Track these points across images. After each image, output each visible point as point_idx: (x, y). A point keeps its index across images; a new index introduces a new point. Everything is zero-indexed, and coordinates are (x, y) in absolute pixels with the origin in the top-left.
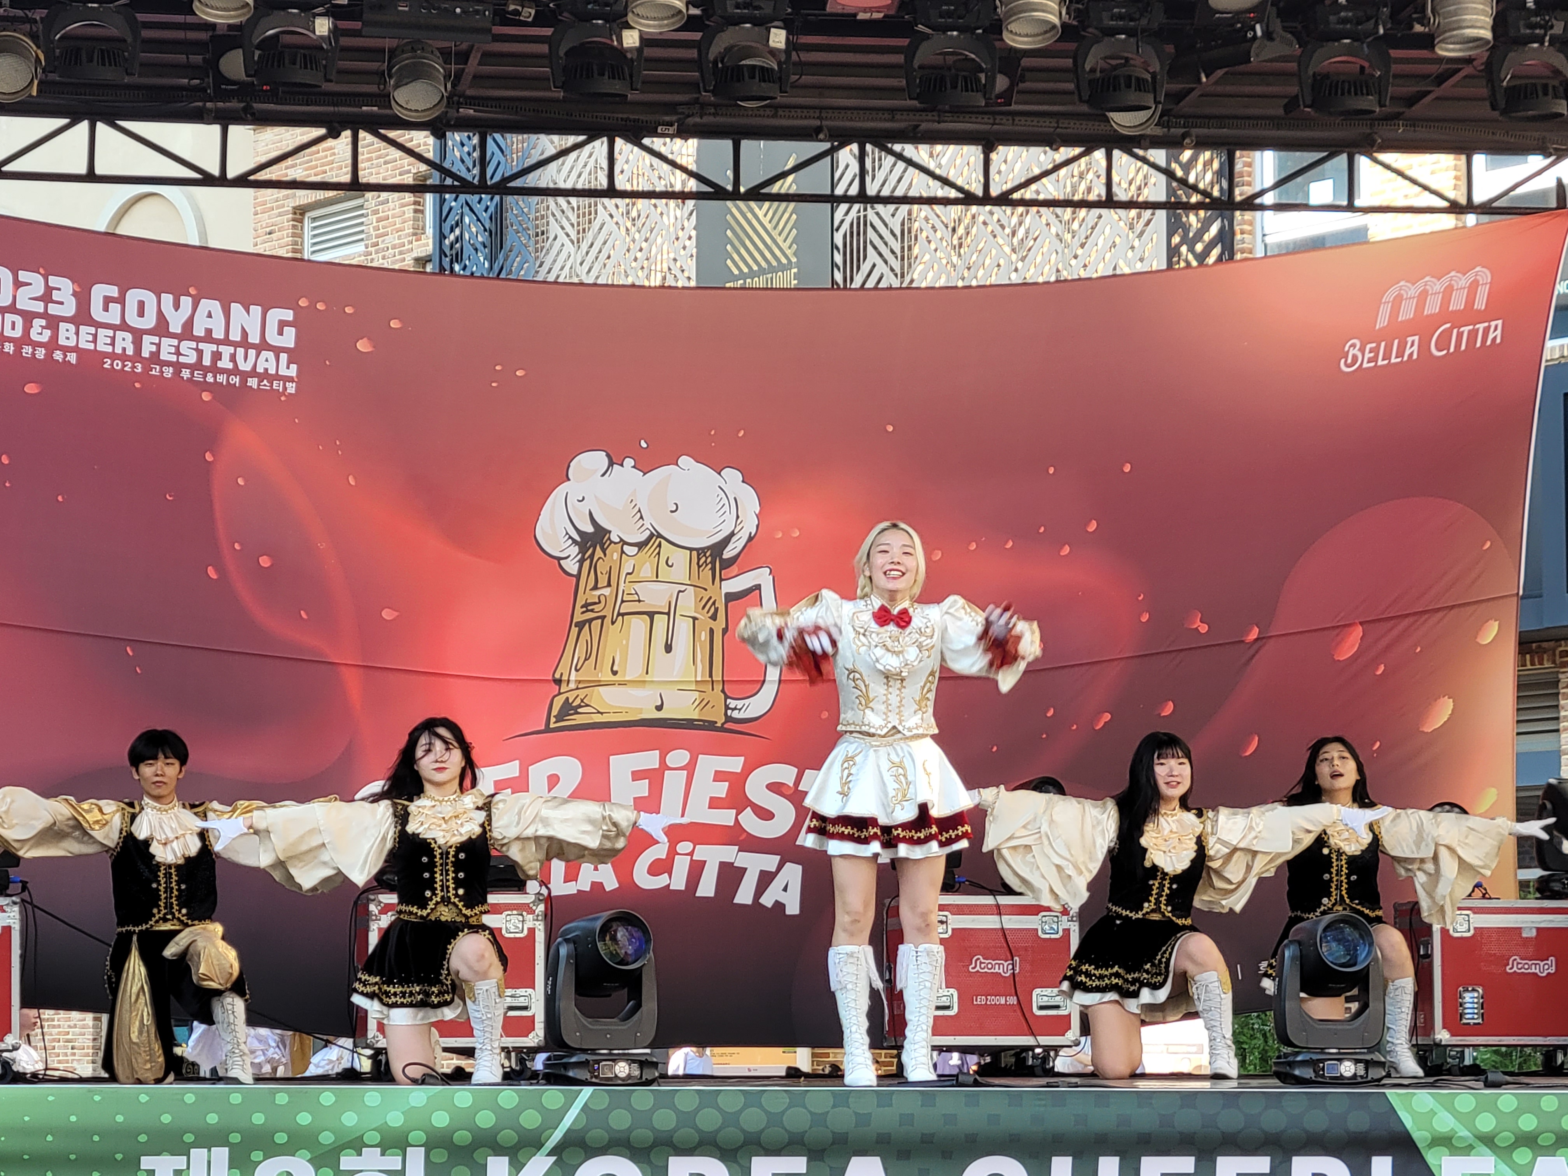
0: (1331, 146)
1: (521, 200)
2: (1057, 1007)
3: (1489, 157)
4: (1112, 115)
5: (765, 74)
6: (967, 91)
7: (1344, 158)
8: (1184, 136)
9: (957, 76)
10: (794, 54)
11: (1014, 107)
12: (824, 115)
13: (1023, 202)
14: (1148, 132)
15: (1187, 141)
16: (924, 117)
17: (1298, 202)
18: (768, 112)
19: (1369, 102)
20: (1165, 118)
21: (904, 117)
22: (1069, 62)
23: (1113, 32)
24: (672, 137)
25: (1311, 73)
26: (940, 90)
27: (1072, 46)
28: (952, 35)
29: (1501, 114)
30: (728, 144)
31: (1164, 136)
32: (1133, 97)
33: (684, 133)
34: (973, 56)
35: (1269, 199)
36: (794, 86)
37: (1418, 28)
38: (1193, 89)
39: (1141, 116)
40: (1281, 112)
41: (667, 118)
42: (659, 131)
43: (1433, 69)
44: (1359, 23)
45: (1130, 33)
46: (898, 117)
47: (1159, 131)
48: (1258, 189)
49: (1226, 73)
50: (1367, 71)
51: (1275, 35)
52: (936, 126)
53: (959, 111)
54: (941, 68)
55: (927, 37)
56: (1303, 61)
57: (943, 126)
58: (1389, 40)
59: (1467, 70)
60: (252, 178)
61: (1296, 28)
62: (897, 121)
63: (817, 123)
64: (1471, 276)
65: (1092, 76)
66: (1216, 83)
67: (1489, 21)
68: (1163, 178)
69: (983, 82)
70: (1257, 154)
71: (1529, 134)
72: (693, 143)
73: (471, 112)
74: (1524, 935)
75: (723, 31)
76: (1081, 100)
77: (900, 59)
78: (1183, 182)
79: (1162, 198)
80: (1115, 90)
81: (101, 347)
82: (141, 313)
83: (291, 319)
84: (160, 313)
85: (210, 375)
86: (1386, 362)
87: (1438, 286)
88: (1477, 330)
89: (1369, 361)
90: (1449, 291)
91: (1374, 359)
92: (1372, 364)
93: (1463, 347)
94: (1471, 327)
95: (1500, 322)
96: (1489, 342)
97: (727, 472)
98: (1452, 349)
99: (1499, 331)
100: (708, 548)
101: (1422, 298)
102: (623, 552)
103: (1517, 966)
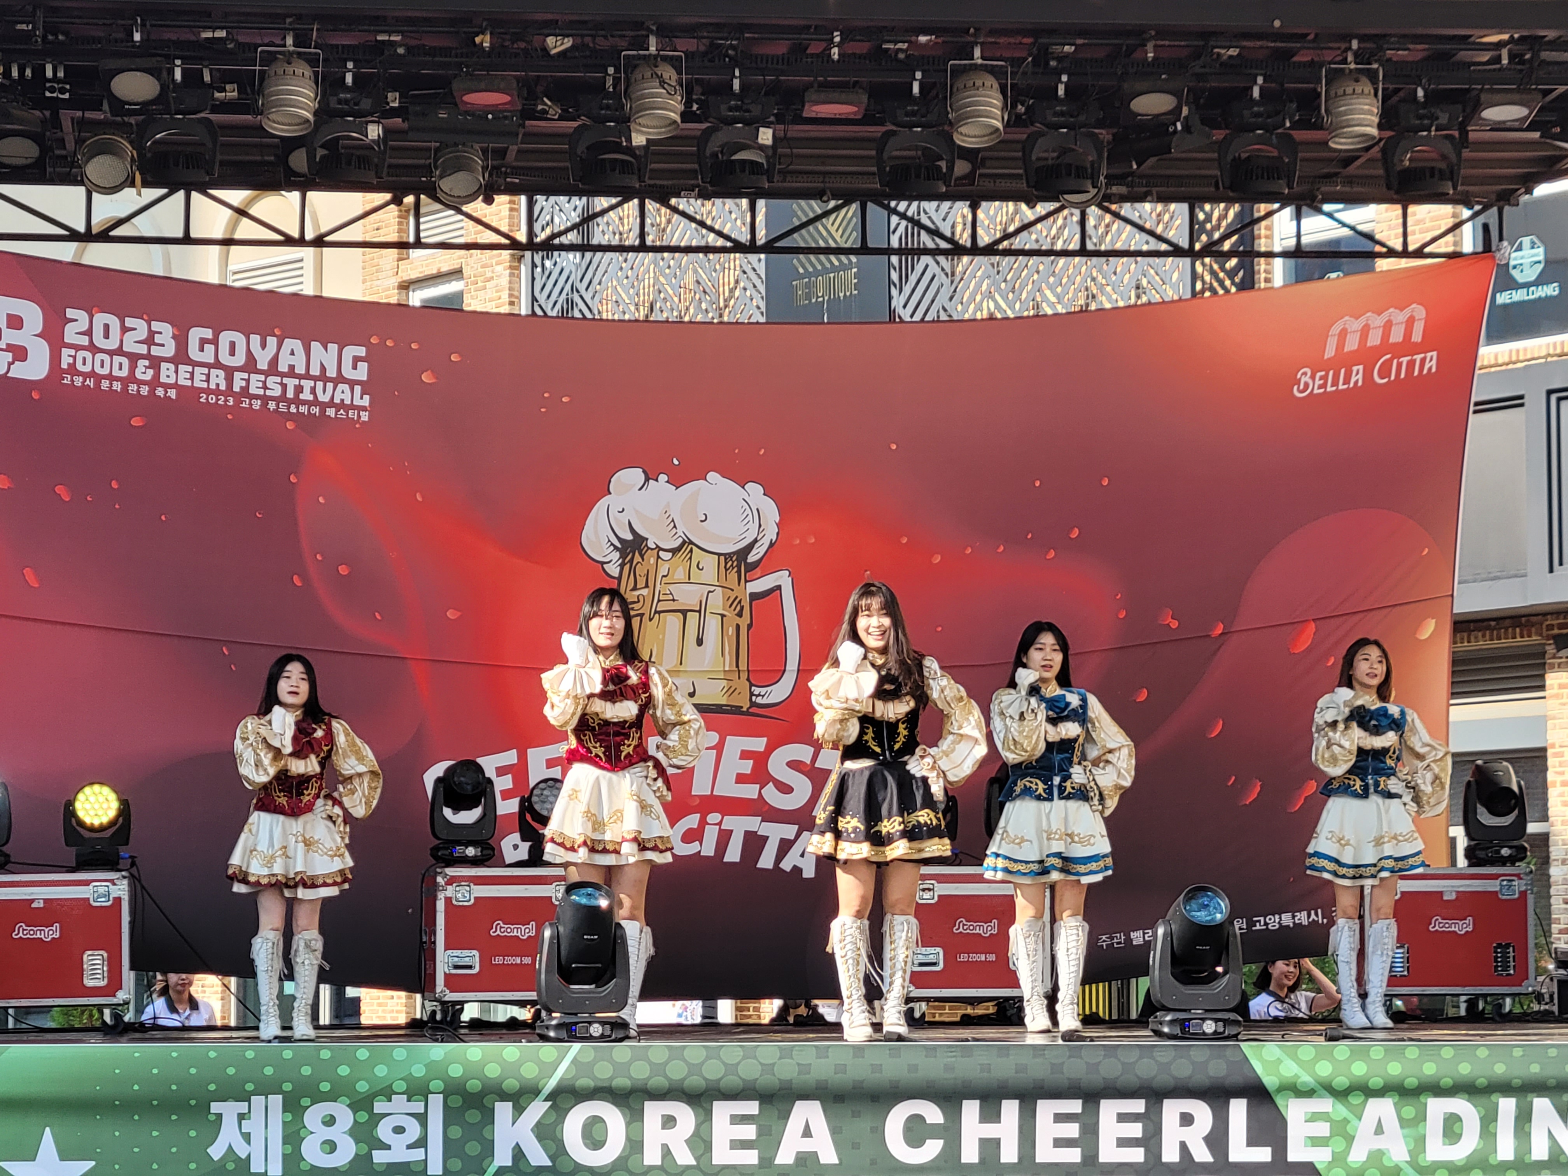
5: (754, 166)
8: (1146, 192)
10: (780, 148)
13: (1008, 252)
15: (1148, 196)
23: (1056, 127)
25: (1230, 157)
26: (906, 179)
28: (917, 131)
42: (684, 193)
44: (1269, 117)
45: (1071, 127)
51: (1195, 129)
54: (907, 159)
64: (1407, 312)
65: (1038, 164)
67: (1375, 120)
74: (1445, 898)
81: (199, 383)
82: (232, 353)
83: (364, 354)
84: (249, 353)
85: (293, 407)
86: (1334, 388)
87: (1378, 321)
88: (1415, 360)
89: (1320, 387)
90: (1388, 326)
91: (1324, 386)
92: (1322, 390)
93: (1403, 376)
94: (1409, 358)
95: (1435, 354)
96: (1425, 372)
97: (750, 486)
98: (1393, 378)
99: (1434, 362)
100: (734, 553)
101: (1365, 331)
102: (659, 557)
103: (1438, 925)
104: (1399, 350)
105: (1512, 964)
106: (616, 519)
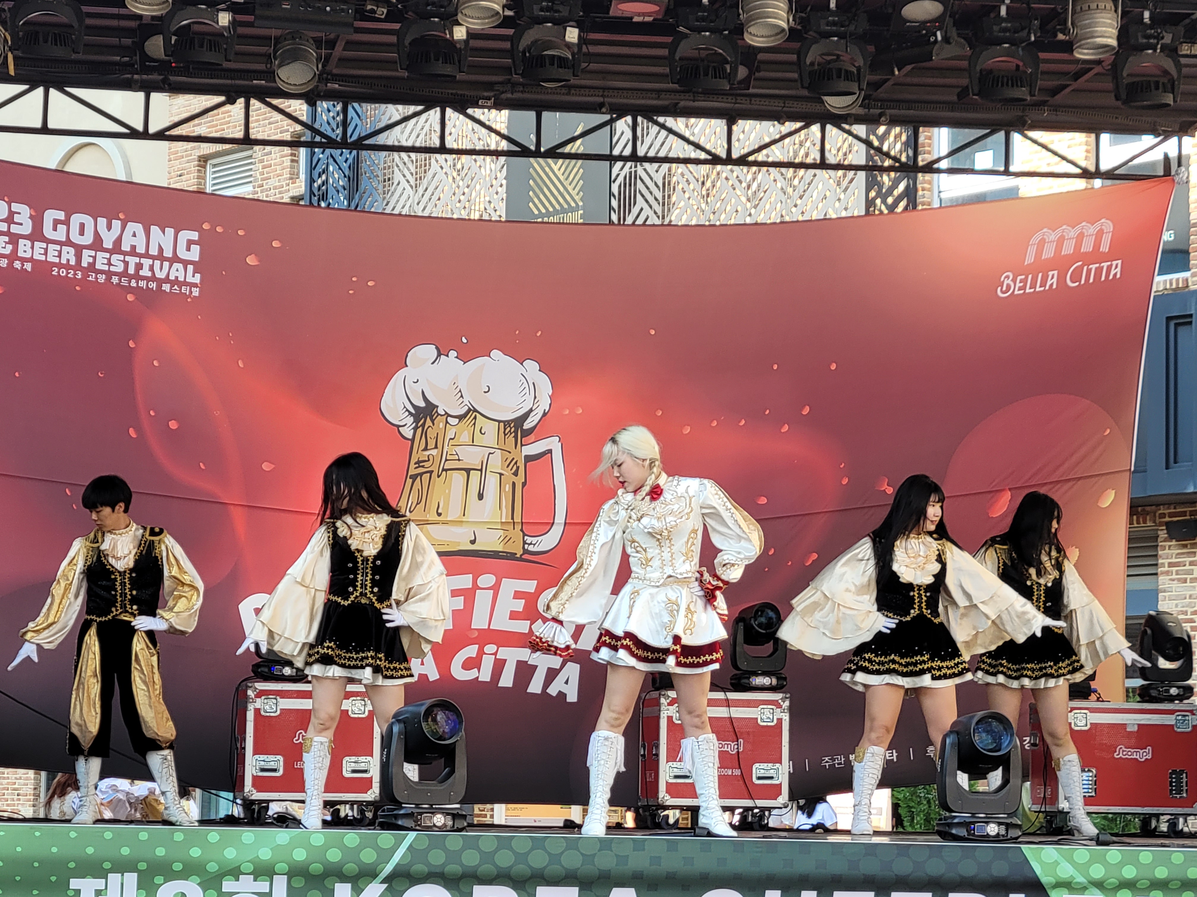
0: (993, 125)
1: (373, 154)
2: (771, 778)
3: (1113, 136)
4: (826, 98)
5: (562, 62)
6: (716, 78)
7: (1002, 134)
8: (881, 115)
9: (709, 67)
10: (584, 47)
11: (752, 91)
12: (606, 93)
13: (756, 163)
14: (853, 111)
15: (883, 119)
16: (682, 97)
17: (966, 167)
18: (564, 91)
19: (1022, 92)
20: (867, 101)
21: (668, 96)
22: (794, 57)
23: (828, 35)
24: (489, 108)
25: (978, 68)
26: (696, 77)
27: (796, 45)
28: (704, 36)
29: (1123, 103)
30: (532, 115)
31: (866, 115)
32: (843, 85)
33: (499, 105)
34: (721, 51)
35: (944, 164)
36: (584, 71)
37: (1061, 37)
38: (888, 80)
39: (849, 99)
40: (955, 98)
41: (486, 94)
42: (480, 103)
43: (1072, 68)
44: (1015, 32)
45: (841, 36)
46: (663, 96)
47: (861, 111)
48: (935, 157)
49: (913, 69)
50: (1021, 68)
51: (951, 41)
52: (691, 104)
53: (710, 93)
54: (696, 59)
55: (686, 36)
56: (972, 59)
57: (697, 104)
58: (1039, 46)
59: (1097, 69)
60: (167, 133)
61: (968, 34)
62: (661, 100)
63: (601, 99)
64: (1097, 226)
65: (811, 69)
66: (906, 75)
67: (1115, 32)
68: (863, 147)
69: (728, 71)
70: (936, 130)
71: (1144, 118)
72: (505, 113)
73: (337, 86)
74: (1128, 730)
75: (530, 28)
76: (803, 87)
77: (665, 52)
78: (879, 150)
79: (863, 162)
80: (829, 79)
81: (51, 259)
82: (82, 233)
83: (196, 238)
84: (96, 233)
85: (133, 281)
86: (1032, 290)
87: (1073, 233)
88: (1103, 267)
89: (1019, 289)
90: (1080, 237)
91: (1023, 288)
92: (1022, 292)
93: (1091, 281)
94: (1097, 265)
95: (1119, 262)
96: (1111, 277)
97: (527, 363)
98: (1083, 282)
99: (1119, 269)
100: (512, 421)
101: (1061, 241)
102: (447, 422)
103: (1122, 753)
104: (1089, 258)
105: (1185, 788)
106: (411, 388)
